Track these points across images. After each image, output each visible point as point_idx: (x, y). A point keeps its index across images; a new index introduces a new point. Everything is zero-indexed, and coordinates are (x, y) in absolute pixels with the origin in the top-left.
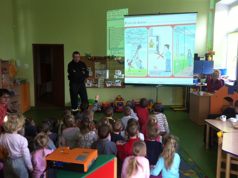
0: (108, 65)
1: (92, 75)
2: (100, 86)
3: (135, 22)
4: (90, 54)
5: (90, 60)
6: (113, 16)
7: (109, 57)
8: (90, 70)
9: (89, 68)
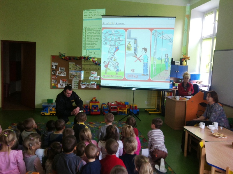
0: (83, 66)
1: (65, 76)
2: (74, 88)
3: (113, 23)
4: (65, 54)
5: (64, 59)
6: (90, 15)
7: (84, 58)
8: (64, 70)
9: (63, 68)
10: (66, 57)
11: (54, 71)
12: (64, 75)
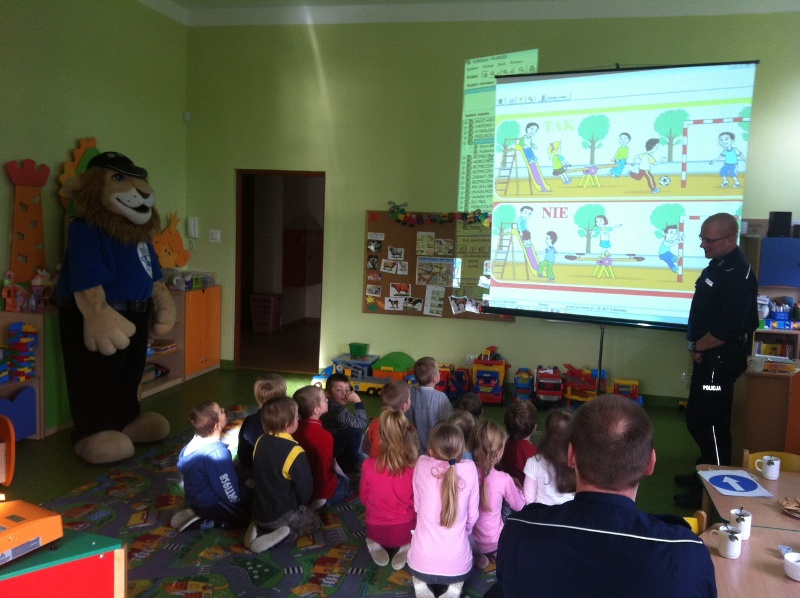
0: (459, 240)
1: (406, 273)
2: (431, 312)
3: (530, 98)
4: (405, 205)
5: (404, 223)
6: (486, 76)
7: (464, 216)
8: (403, 255)
9: (399, 250)
10: (408, 215)
11: (373, 258)
12: (401, 270)
